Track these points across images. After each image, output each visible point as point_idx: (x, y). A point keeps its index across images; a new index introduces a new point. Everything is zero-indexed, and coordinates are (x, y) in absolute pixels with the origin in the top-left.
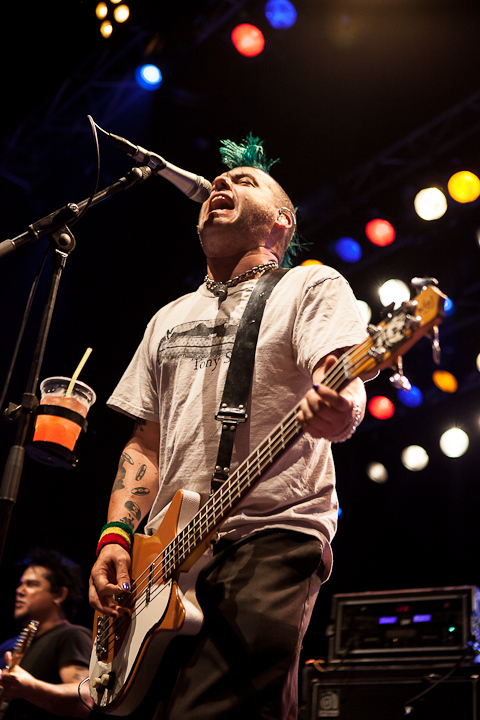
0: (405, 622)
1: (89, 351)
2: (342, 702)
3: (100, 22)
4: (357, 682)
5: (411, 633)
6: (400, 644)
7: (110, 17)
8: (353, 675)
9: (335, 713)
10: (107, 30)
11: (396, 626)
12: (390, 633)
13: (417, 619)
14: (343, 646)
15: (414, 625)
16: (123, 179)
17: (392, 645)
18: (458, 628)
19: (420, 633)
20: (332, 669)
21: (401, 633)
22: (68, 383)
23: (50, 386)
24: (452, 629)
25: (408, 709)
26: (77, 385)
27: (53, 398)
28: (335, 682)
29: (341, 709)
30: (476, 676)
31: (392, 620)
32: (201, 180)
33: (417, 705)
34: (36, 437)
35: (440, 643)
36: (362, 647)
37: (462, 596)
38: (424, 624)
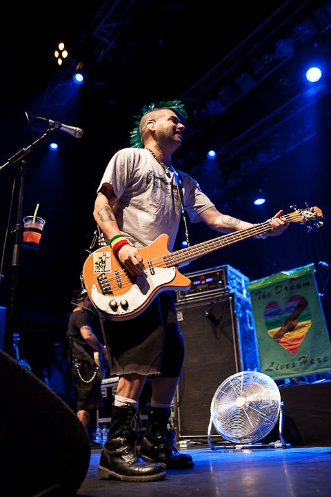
0: (203, 282)
1: (38, 205)
2: (184, 315)
3: (57, 59)
4: (188, 307)
5: (206, 286)
6: (202, 291)
7: (60, 56)
8: (187, 304)
9: (182, 319)
10: (60, 62)
11: (201, 284)
12: (198, 287)
13: (208, 280)
14: (181, 295)
15: (207, 283)
16: (45, 134)
17: (199, 291)
18: (223, 281)
19: (209, 285)
20: (178, 304)
21: (202, 286)
22: (33, 218)
23: (27, 220)
24: (220, 282)
25: (207, 313)
26: (36, 218)
27: (28, 224)
28: (180, 308)
29: (184, 317)
30: (231, 298)
31: (198, 282)
32: (78, 129)
33: (210, 311)
34: (24, 241)
35: (217, 288)
36: (189, 294)
37: (223, 269)
38: (210, 282)
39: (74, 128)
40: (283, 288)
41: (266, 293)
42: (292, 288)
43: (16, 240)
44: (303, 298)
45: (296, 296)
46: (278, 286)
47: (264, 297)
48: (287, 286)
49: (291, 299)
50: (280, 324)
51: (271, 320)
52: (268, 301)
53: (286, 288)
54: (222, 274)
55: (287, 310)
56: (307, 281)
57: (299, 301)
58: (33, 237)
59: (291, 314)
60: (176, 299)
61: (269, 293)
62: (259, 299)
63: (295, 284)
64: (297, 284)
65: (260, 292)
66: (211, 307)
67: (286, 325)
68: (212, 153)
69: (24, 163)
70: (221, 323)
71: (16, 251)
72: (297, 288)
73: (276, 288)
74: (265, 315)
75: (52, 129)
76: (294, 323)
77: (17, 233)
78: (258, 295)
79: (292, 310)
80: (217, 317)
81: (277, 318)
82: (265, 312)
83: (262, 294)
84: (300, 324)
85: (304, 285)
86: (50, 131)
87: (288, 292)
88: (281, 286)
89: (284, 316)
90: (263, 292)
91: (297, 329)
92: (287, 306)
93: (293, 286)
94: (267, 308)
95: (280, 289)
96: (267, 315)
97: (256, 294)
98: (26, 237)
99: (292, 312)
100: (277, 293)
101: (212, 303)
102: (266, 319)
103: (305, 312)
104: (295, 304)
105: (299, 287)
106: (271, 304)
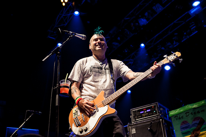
0: (145, 112)
1: (67, 74)
2: (136, 130)
3: (62, 3)
4: (138, 125)
5: (147, 114)
6: (145, 117)
7: (64, 2)
8: (137, 124)
9: (135, 132)
10: (64, 4)
11: (144, 113)
12: (143, 115)
13: (148, 111)
14: (134, 119)
16: (68, 39)
17: (144, 117)
18: (156, 111)
19: (149, 113)
20: (133, 124)
21: (145, 114)
22: (65, 81)
23: (62, 82)
24: (155, 111)
25: (149, 129)
26: (66, 81)
27: (63, 84)
28: (134, 126)
29: (136, 131)
30: (161, 120)
31: (143, 112)
32: (84, 35)
33: (150, 127)
34: (61, 92)
35: (153, 115)
36: (138, 118)
37: (156, 105)
38: (149, 111)
39: (82, 35)
40: (190, 113)
41: (181, 116)
42: (195, 113)
43: (57, 92)
44: (202, 118)
45: (198, 117)
46: (187, 112)
47: (180, 118)
48: (192, 112)
49: (195, 119)
50: (190, 133)
51: (185, 131)
52: (182, 120)
53: (191, 113)
54: (155, 107)
55: (193, 125)
56: (203, 109)
57: (199, 120)
58: (65, 91)
59: (196, 127)
60: (131, 121)
61: (182, 116)
62: (177, 120)
63: (196, 111)
64: (197, 111)
65: (177, 116)
66: (151, 125)
67: (193, 134)
68: (142, 45)
69: (59, 53)
70: (157, 133)
71: (57, 98)
72: (198, 113)
73: (186, 114)
74: (181, 128)
75: (71, 36)
76: (198, 132)
77: (57, 89)
78: (176, 117)
79: (196, 125)
80: (154, 130)
81: (188, 130)
82: (181, 127)
83: (178, 117)
84: (201, 133)
85: (201, 112)
86: (71, 37)
87: (193, 115)
88: (188, 112)
89: (192, 128)
90: (178, 116)
91: (200, 135)
92: (193, 123)
93: (195, 112)
94: (182, 124)
95: (188, 114)
96: (182, 128)
97: (175, 117)
98: (62, 90)
99: (196, 126)
100: (186, 116)
101: (151, 123)
102: (181, 130)
103: (203, 127)
104: (197, 122)
105: (198, 112)
106: (184, 122)
